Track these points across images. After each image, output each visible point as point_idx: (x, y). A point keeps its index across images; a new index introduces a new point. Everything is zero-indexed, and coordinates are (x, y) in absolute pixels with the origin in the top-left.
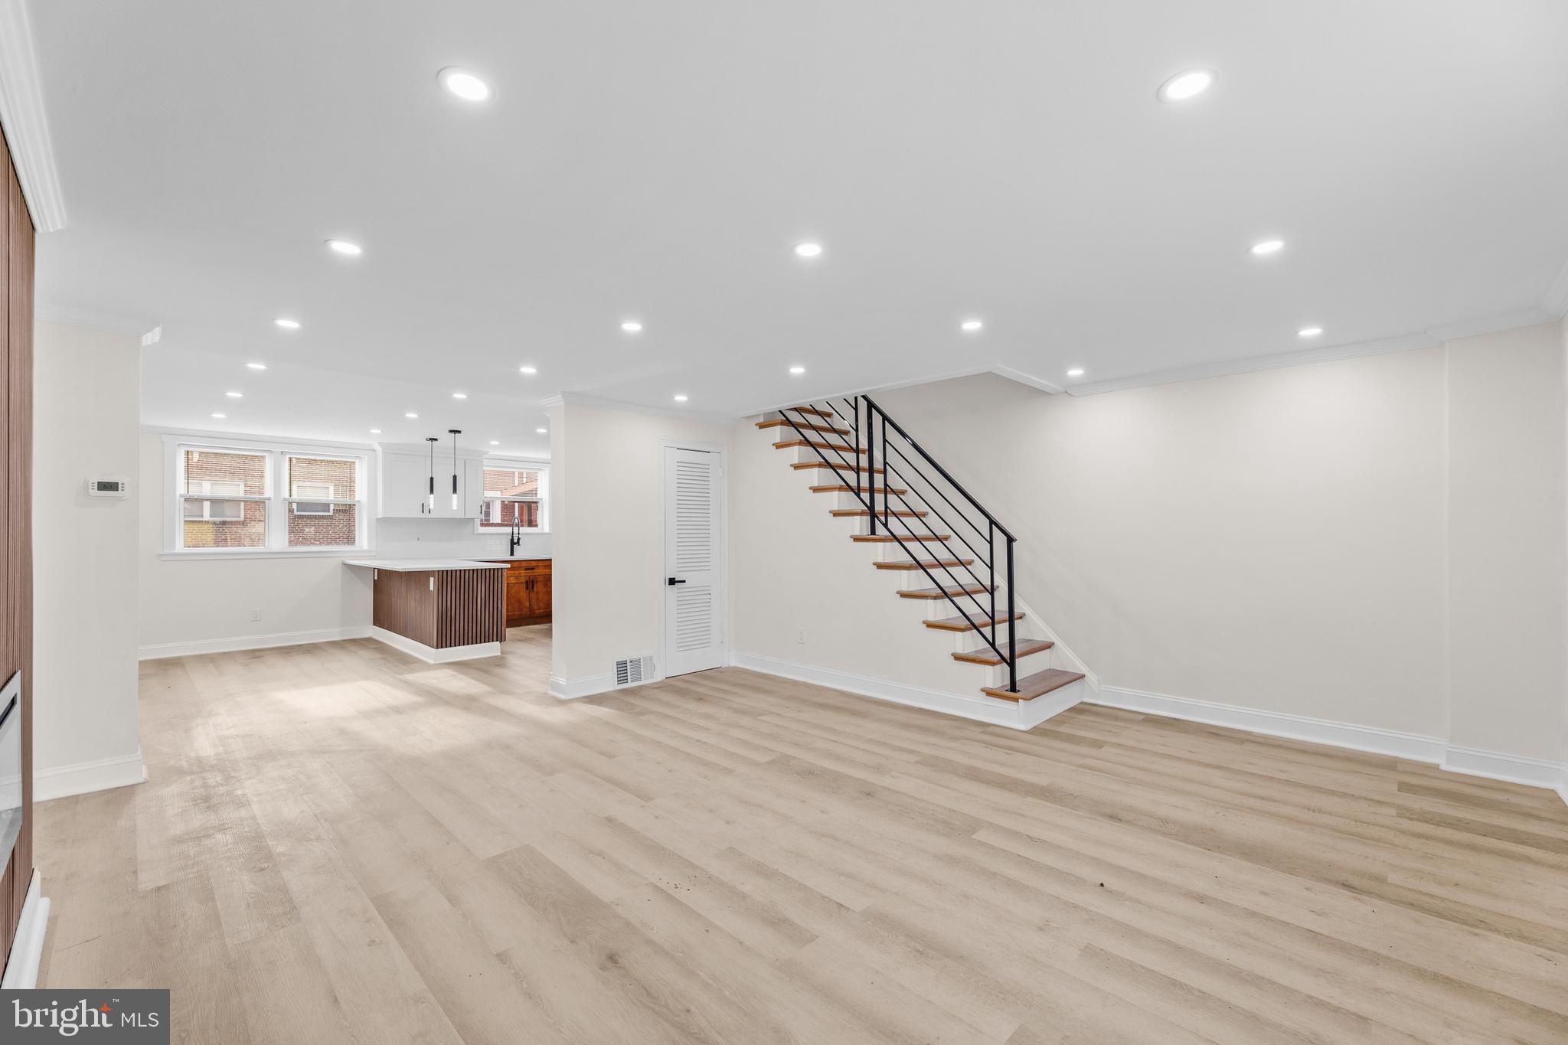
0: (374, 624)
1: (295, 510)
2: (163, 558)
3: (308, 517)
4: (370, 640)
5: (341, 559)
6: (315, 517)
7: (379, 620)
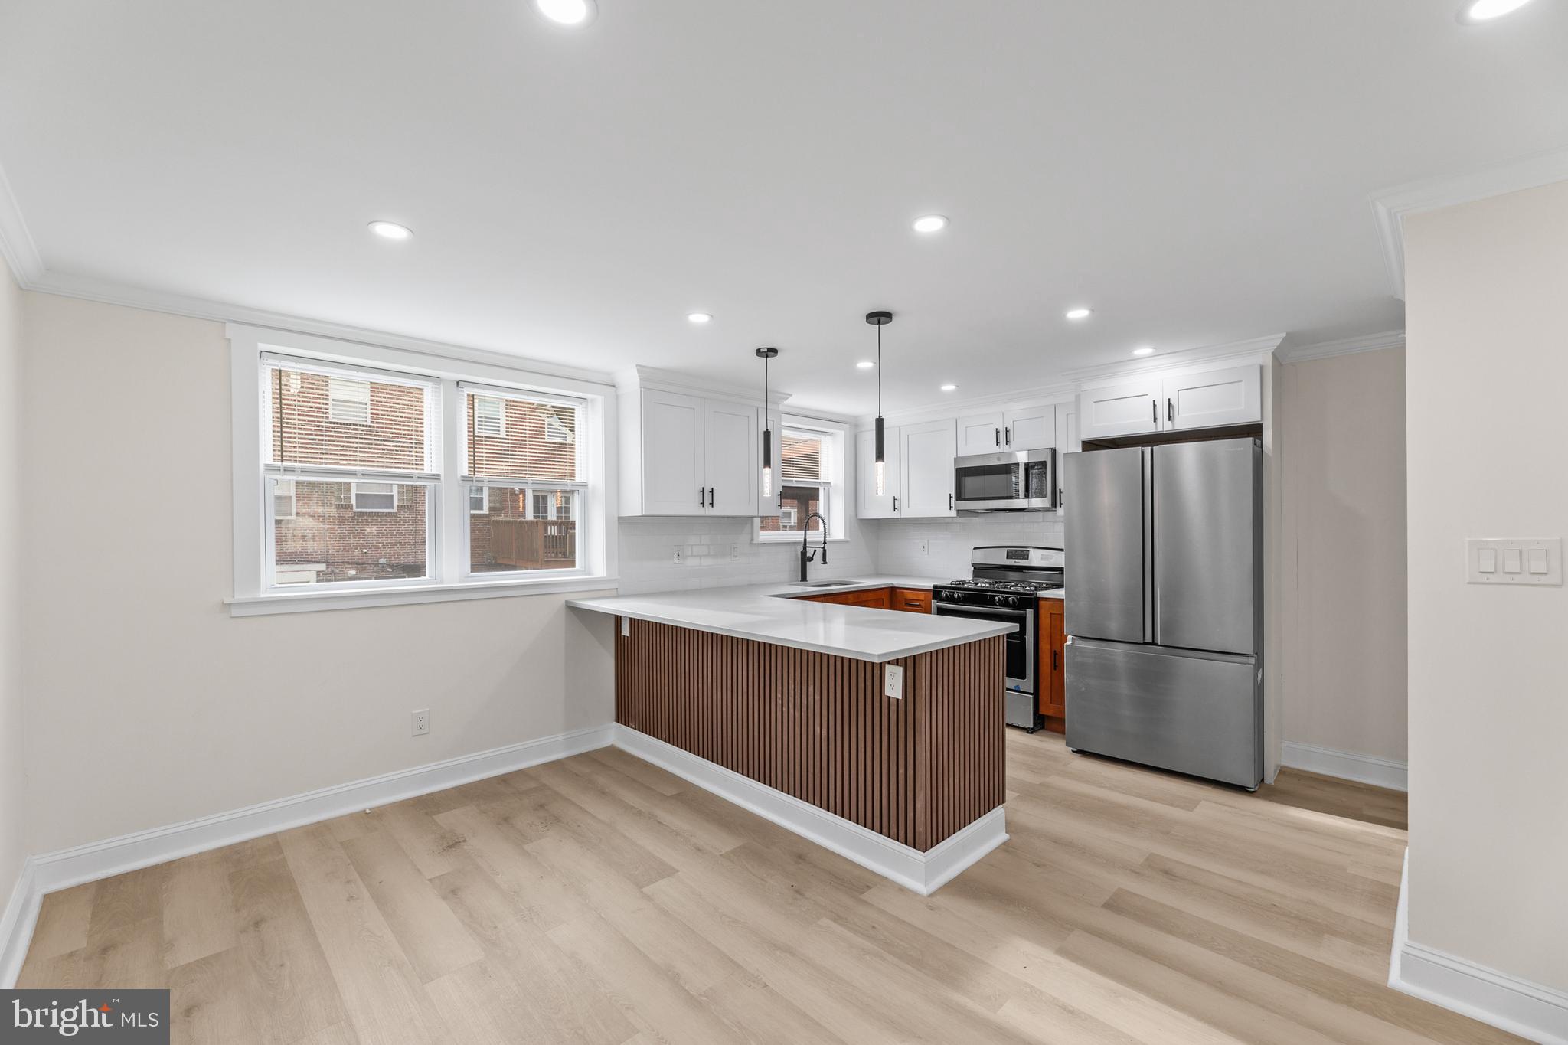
0: (617, 721)
1: (354, 505)
2: (235, 612)
3: (370, 515)
4: (614, 754)
5: (562, 599)
6: (378, 515)
7: (626, 713)
